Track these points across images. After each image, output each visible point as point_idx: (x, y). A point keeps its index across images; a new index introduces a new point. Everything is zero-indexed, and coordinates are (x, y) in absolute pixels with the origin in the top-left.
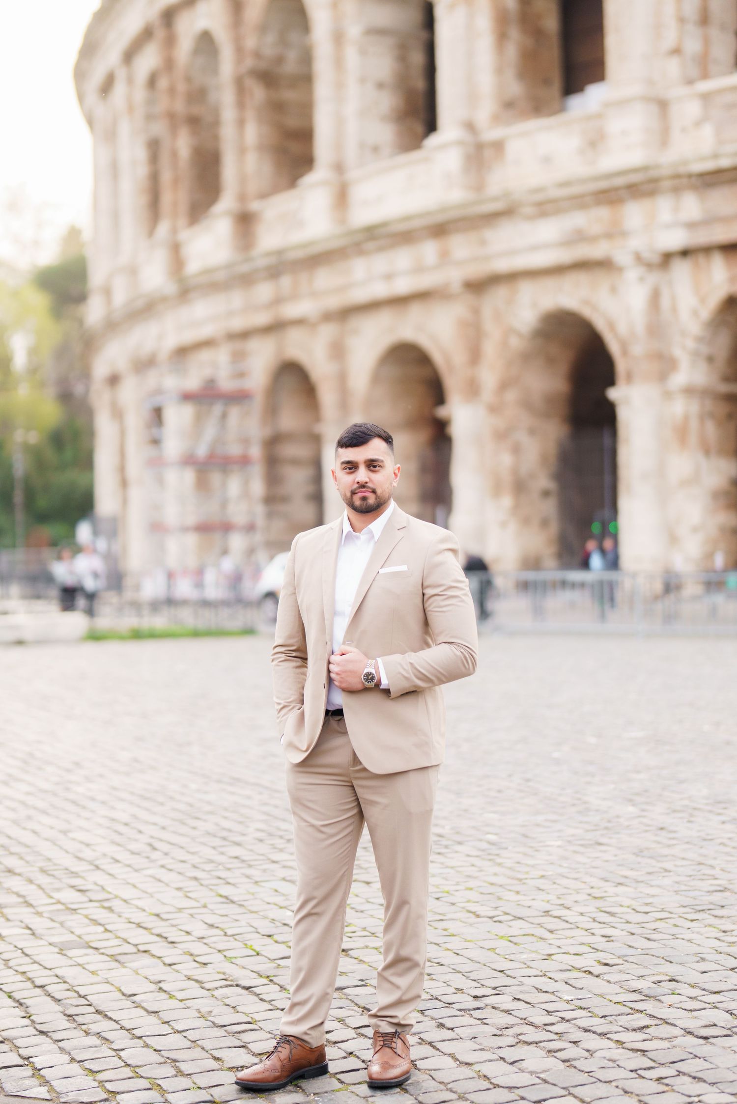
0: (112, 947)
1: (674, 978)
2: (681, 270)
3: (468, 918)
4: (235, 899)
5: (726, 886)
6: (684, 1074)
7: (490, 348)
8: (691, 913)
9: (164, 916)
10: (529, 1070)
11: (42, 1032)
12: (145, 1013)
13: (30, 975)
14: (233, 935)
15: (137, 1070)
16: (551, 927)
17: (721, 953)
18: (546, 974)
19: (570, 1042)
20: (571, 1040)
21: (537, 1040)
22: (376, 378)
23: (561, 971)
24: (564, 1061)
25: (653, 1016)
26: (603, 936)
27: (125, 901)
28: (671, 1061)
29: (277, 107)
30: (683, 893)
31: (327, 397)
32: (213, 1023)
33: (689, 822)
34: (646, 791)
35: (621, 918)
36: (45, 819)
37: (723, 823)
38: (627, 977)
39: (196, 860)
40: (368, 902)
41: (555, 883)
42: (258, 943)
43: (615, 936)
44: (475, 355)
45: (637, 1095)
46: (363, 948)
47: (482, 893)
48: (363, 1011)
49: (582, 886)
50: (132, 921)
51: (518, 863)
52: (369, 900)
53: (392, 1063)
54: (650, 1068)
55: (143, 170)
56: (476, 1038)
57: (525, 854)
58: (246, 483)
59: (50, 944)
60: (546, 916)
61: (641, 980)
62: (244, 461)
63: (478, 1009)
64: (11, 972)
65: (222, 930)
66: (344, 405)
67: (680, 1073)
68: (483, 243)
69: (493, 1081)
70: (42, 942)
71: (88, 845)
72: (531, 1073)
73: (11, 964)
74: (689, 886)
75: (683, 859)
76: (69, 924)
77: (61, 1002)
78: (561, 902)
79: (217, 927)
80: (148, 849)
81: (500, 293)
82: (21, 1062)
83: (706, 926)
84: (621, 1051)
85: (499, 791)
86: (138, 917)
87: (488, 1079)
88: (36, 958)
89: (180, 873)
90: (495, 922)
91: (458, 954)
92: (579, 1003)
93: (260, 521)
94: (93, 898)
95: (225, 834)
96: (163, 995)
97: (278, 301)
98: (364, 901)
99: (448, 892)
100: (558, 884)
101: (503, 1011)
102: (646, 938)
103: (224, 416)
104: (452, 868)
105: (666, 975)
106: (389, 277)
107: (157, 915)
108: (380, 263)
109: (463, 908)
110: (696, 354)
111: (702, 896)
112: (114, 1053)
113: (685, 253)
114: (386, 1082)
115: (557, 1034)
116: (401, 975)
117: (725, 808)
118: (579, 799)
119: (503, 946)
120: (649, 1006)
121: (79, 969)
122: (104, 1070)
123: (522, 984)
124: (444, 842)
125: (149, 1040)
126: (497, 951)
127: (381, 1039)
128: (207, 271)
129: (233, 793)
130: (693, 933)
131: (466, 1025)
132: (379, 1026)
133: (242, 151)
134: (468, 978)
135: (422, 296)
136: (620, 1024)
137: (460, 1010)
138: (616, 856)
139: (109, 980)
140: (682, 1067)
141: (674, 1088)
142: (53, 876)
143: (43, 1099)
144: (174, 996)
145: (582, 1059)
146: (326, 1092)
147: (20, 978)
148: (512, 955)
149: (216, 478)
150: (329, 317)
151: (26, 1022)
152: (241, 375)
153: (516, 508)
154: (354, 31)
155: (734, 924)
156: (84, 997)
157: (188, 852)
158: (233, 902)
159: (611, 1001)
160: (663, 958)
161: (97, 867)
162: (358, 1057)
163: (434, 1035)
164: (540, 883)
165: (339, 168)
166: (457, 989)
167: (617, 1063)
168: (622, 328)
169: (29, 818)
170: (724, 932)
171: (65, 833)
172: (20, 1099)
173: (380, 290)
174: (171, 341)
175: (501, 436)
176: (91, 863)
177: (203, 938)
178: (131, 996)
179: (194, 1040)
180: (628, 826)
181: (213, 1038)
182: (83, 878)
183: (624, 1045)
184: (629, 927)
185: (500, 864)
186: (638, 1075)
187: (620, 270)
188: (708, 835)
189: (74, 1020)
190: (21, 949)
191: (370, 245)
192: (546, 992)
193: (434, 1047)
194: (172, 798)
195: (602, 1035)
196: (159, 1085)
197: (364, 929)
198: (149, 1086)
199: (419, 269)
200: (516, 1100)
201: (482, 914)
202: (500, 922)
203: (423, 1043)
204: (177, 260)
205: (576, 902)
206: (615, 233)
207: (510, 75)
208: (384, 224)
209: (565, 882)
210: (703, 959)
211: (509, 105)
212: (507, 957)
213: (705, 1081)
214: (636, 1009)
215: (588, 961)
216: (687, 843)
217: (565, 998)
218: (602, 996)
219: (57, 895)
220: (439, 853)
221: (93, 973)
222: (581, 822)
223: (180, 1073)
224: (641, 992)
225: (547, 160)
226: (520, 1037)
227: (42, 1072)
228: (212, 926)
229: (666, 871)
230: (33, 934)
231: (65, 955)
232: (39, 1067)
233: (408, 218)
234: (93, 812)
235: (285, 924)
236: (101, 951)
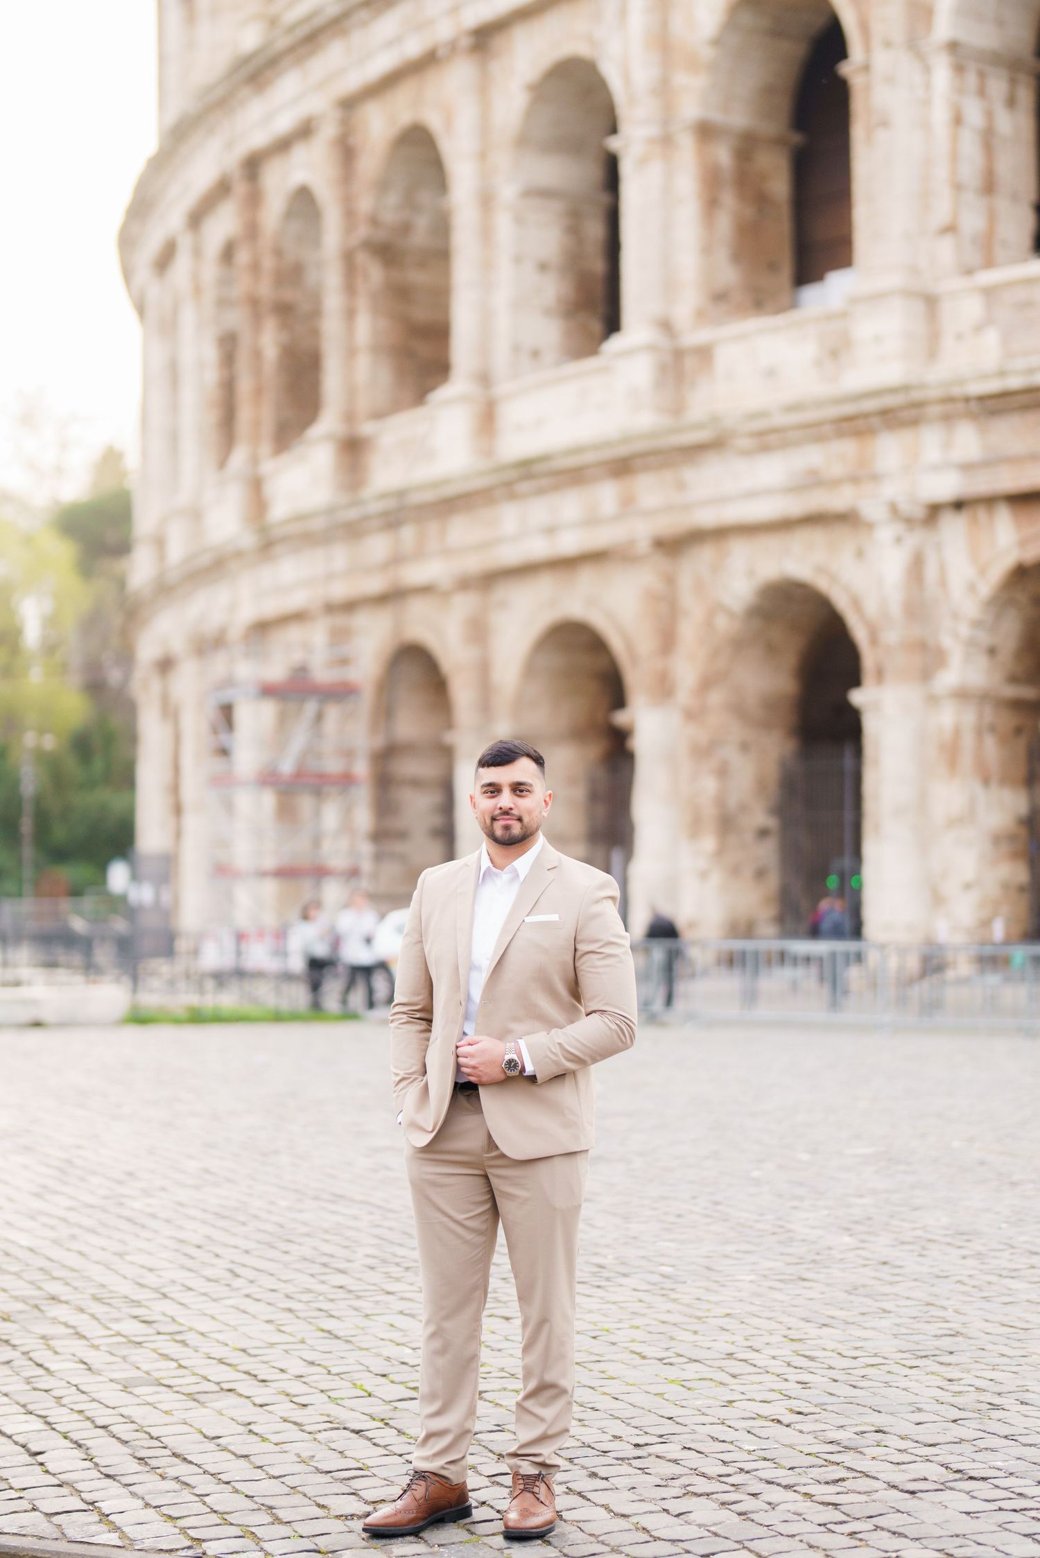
0: (188, 1385)
1: (881, 1429)
2: (954, 528)
3: (631, 1359)
4: (340, 1334)
5: (960, 1330)
6: (883, 1529)
7: (688, 632)
8: (911, 1359)
9: (252, 1352)
10: (697, 1523)
11: (108, 1476)
12: (233, 1457)
13: (89, 1414)
14: (338, 1374)
15: (226, 1516)
16: (732, 1371)
17: (942, 1403)
18: (725, 1422)
19: (749, 1494)
20: (750, 1492)
21: (708, 1490)
22: (530, 670)
23: (743, 1419)
24: (740, 1514)
25: (852, 1469)
26: (798, 1383)
27: (202, 1334)
28: (868, 1515)
29: (400, 293)
30: (902, 1336)
31: (463, 694)
32: (316, 1468)
33: (921, 1255)
34: (869, 1219)
35: (823, 1363)
36: (93, 1239)
37: (964, 1257)
38: (824, 1427)
39: (289, 1289)
40: (507, 1340)
41: (743, 1322)
42: (370, 1383)
43: (813, 1383)
44: (667, 641)
45: (825, 1550)
46: (500, 1390)
47: (650, 1333)
48: (499, 1459)
49: (777, 1326)
50: (211, 1356)
51: (698, 1299)
52: (508, 1338)
53: (532, 1510)
54: (841, 1523)
55: (212, 377)
56: (635, 1488)
57: (707, 1290)
58: (348, 812)
59: (111, 1381)
60: (728, 1358)
61: (841, 1430)
62: (346, 780)
63: (639, 1457)
64: (64, 1410)
65: (325, 1368)
66: (485, 706)
67: (877, 1528)
68: (681, 486)
69: (653, 1533)
70: (100, 1379)
71: (151, 1270)
72: (700, 1526)
73: (64, 1401)
74: (912, 1329)
75: (908, 1298)
76: (132, 1359)
77: (129, 1444)
78: (749, 1344)
79: (319, 1365)
80: (229, 1275)
81: (704, 555)
82: (85, 1507)
83: (928, 1374)
84: (809, 1504)
85: (679, 1216)
86: (220, 1352)
87: (648, 1531)
88: (95, 1395)
89: (269, 1304)
90: (665, 1364)
91: (617, 1399)
92: (763, 1454)
93: (366, 866)
94: (161, 1330)
95: (325, 1259)
96: (254, 1438)
97: (397, 560)
98: (502, 1338)
99: (607, 1331)
100: (747, 1324)
101: (670, 1461)
102: (851, 1385)
103: (319, 718)
104: (614, 1303)
105: (872, 1425)
106: (551, 530)
107: (244, 1351)
108: (539, 510)
109: (626, 1348)
110: (971, 643)
111: (927, 1340)
112: (197, 1499)
113: (959, 505)
114: (525, 1532)
115: (733, 1485)
116: (544, 1406)
117: (969, 1241)
118: (782, 1227)
119: (674, 1391)
120: (848, 1459)
121: (150, 1408)
122: (186, 1517)
123: (694, 1432)
124: (605, 1274)
125: (238, 1486)
126: (666, 1396)
127: (521, 1481)
128: (300, 518)
129: (333, 1212)
130: (911, 1381)
131: (624, 1475)
132: (519, 1467)
133: (351, 352)
134: (628, 1425)
135: (596, 557)
136: (811, 1476)
137: (617, 1459)
138: (823, 1293)
139: (188, 1420)
140: (879, 1521)
141: (868, 1542)
142: (109, 1304)
143: (114, 1546)
144: (267, 1439)
145: (761, 1512)
146: (453, 1544)
147: (76, 1416)
148: (684, 1401)
149: (305, 803)
150: (465, 584)
151: (88, 1464)
152: (344, 662)
153: (720, 852)
154: (508, 192)
155: (963, 1372)
156: (157, 1439)
157: (279, 1280)
158: (337, 1337)
159: (801, 1452)
160: (870, 1408)
161: (165, 1296)
162: (492, 1507)
163: (585, 1484)
164: (723, 1322)
165: (484, 379)
166: (615, 1437)
167: (803, 1516)
168: (871, 607)
169: (73, 1237)
170: (949, 1380)
171: (121, 1255)
172: (86, 1546)
173: (538, 548)
174: (247, 613)
175: (701, 752)
176: (156, 1290)
177: (301, 1376)
178: (214, 1438)
179: (293, 1486)
180: (842, 1259)
181: (316, 1485)
182: (146, 1307)
183: (813, 1498)
184: (832, 1374)
185: (674, 1300)
186: (827, 1529)
187: (870, 526)
188: (942, 1271)
189: (146, 1464)
190: (76, 1386)
191: (524, 487)
192: (723, 1441)
193: (584, 1497)
194: (256, 1217)
195: (787, 1487)
196: (252, 1532)
197: (502, 1370)
198: (242, 1534)
199: (591, 521)
200: (680, 1554)
201: (649, 1355)
202: (671, 1364)
203: (572, 1493)
204: (257, 500)
205: (767, 1344)
206: (862, 476)
207: (722, 256)
208: (545, 458)
209: (756, 1321)
210: (919, 1410)
211: (719, 297)
212: (677, 1403)
213: (906, 1537)
214: (832, 1461)
215: (778, 1409)
216: (916, 1280)
217: (746, 1448)
218: (791, 1446)
219: (116, 1327)
220: (599, 1287)
221: (166, 1412)
222: (782, 1254)
223: (278, 1520)
224: (839, 1444)
225: (771, 373)
226: (689, 1488)
227: (111, 1518)
228: (312, 1363)
229: (885, 1311)
230: (90, 1369)
231: (130, 1393)
232: (107, 1513)
233: (578, 450)
234: (156, 1232)
235: (403, 1363)
236: (176, 1389)
